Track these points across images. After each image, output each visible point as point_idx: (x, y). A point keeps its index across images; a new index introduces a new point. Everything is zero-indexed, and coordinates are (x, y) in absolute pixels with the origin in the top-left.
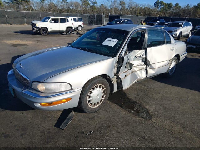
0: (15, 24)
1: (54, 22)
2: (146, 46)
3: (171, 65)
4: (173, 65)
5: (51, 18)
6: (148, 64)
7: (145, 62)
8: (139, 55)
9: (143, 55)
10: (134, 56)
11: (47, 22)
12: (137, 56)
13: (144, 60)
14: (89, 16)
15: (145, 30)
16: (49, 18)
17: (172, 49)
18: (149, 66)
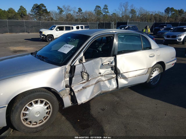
0: (31, 32)
1: (60, 30)
2: (116, 52)
3: (152, 74)
4: (155, 74)
5: (57, 26)
6: (119, 73)
7: (115, 70)
8: (107, 63)
9: (111, 63)
10: (100, 64)
11: (53, 29)
12: (104, 64)
13: (114, 68)
14: (99, 24)
15: (114, 35)
16: (55, 27)
17: (150, 56)
18: (119, 76)
